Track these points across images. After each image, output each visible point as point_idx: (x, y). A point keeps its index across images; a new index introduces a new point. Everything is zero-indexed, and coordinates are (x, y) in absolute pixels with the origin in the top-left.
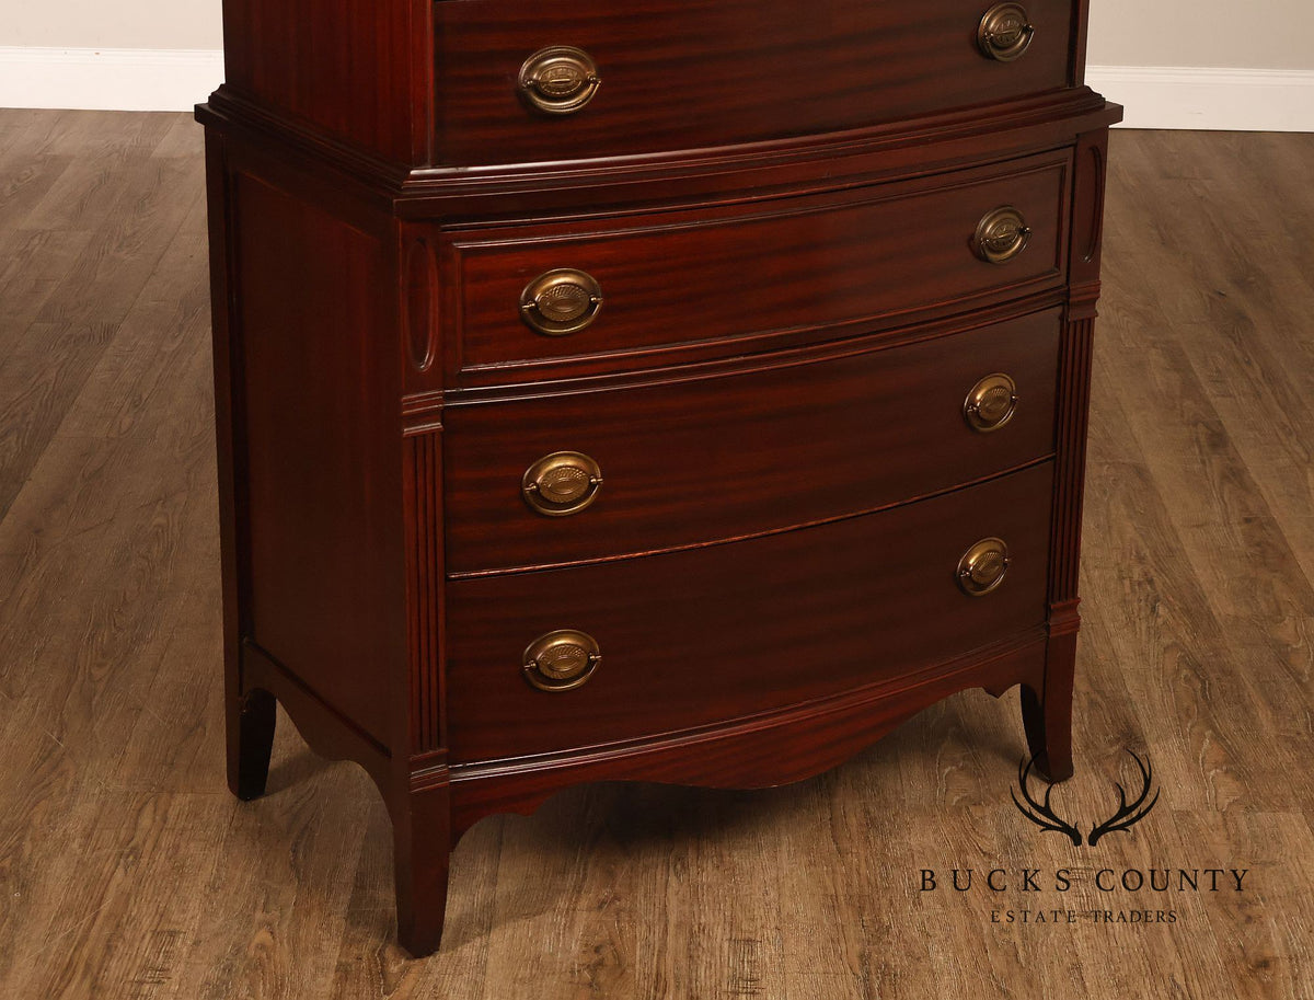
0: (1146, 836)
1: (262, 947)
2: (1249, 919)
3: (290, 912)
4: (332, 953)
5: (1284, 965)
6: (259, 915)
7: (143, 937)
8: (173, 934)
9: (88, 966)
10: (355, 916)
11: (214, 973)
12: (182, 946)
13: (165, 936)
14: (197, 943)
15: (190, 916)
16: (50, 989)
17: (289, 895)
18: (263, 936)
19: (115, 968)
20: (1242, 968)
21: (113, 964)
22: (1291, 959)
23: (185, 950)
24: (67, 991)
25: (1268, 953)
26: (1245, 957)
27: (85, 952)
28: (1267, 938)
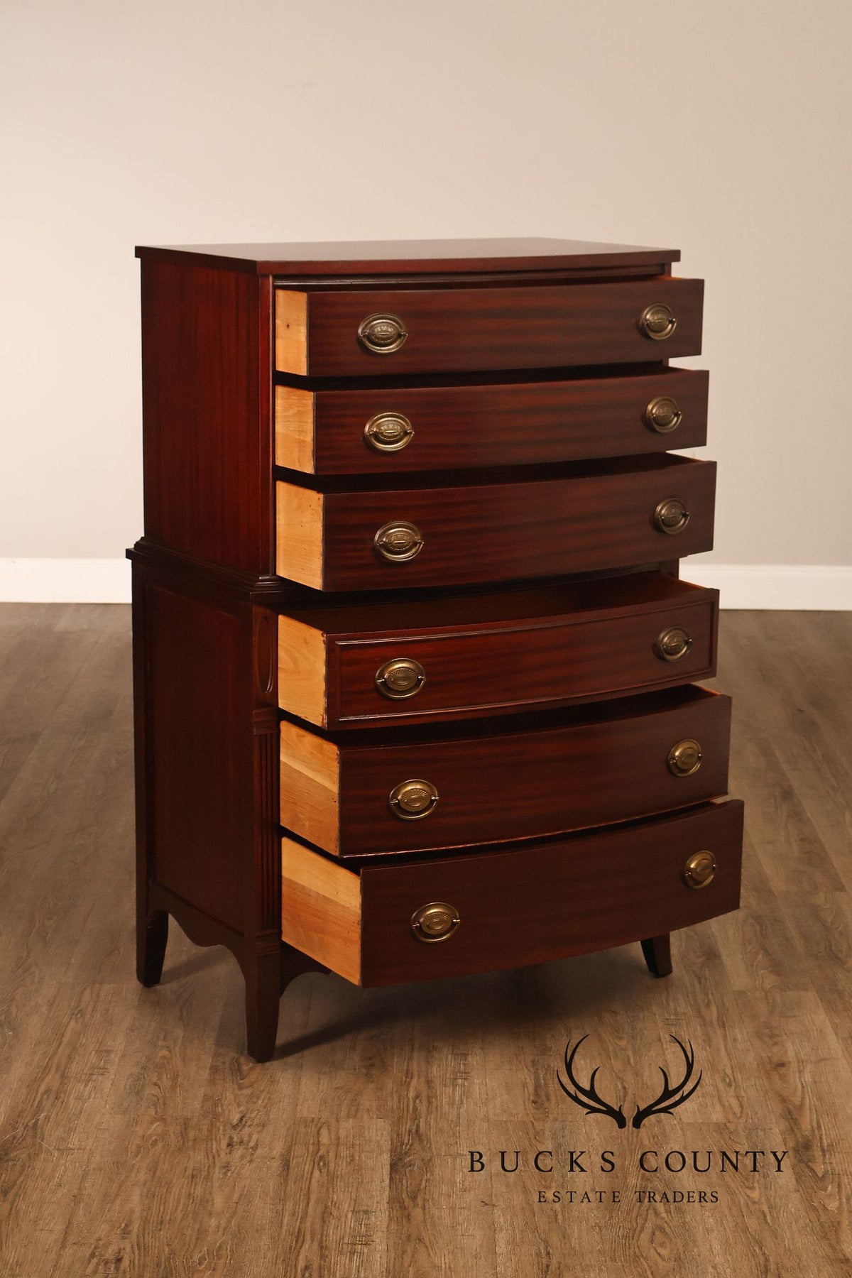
0: (715, 1003)
1: (164, 1057)
2: (776, 1044)
3: (180, 1041)
4: (208, 1060)
5: (794, 1066)
6: (160, 1043)
7: (90, 1054)
8: (109, 1052)
9: (58, 1068)
10: (219, 1043)
11: (136, 1070)
12: (115, 1057)
13: (103, 1052)
14: (123, 1056)
15: (118, 1043)
16: (36, 1077)
17: (179, 1033)
18: (165, 1052)
19: (74, 1068)
20: (769, 1067)
21: (74, 1065)
22: (799, 1062)
23: (117, 1059)
24: (47, 1078)
25: (785, 1059)
26: (771, 1061)
27: (56, 1060)
28: (786, 1051)
